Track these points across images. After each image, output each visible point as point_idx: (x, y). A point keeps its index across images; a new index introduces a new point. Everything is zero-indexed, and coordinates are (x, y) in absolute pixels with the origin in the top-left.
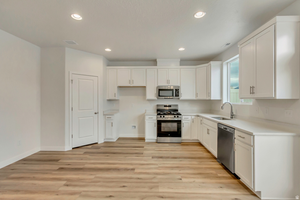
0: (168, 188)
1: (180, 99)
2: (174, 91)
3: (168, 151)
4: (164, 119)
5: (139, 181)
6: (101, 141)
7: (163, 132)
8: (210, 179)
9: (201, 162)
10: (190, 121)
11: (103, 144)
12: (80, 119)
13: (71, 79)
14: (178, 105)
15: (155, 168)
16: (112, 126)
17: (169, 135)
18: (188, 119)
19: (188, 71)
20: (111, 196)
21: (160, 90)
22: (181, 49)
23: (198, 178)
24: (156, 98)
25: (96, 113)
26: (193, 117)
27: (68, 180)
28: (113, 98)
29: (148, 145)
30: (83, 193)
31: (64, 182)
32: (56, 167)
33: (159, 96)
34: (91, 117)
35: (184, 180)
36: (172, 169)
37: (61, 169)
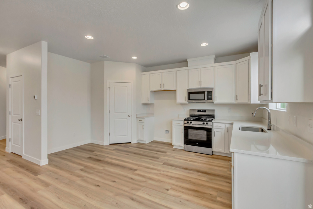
0: (147, 194)
1: (215, 103)
2: (206, 94)
3: (187, 161)
4: (191, 125)
5: (130, 180)
6: (134, 141)
7: (190, 139)
8: (201, 200)
9: (212, 180)
10: (224, 130)
11: (136, 144)
12: (116, 120)
13: (108, 86)
14: (214, 110)
15: (155, 174)
16: (143, 129)
17: (197, 144)
18: (220, 128)
19: (226, 68)
20: (98, 186)
21: (190, 93)
22: (204, 44)
23: (188, 194)
24: (186, 102)
25: (129, 116)
27: (86, 167)
28: (146, 102)
29: (173, 151)
30: (85, 178)
31: (82, 167)
32: (87, 156)
33: (189, 99)
34: (125, 119)
35: (170, 192)
36: (170, 179)
37: (90, 158)
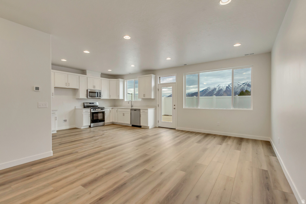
1: (102, 99)
4: (95, 111)
7: (94, 120)
16: (56, 120)
17: (98, 121)
18: (108, 110)
21: (89, 92)
24: (85, 98)
26: (110, 109)
33: (89, 96)
